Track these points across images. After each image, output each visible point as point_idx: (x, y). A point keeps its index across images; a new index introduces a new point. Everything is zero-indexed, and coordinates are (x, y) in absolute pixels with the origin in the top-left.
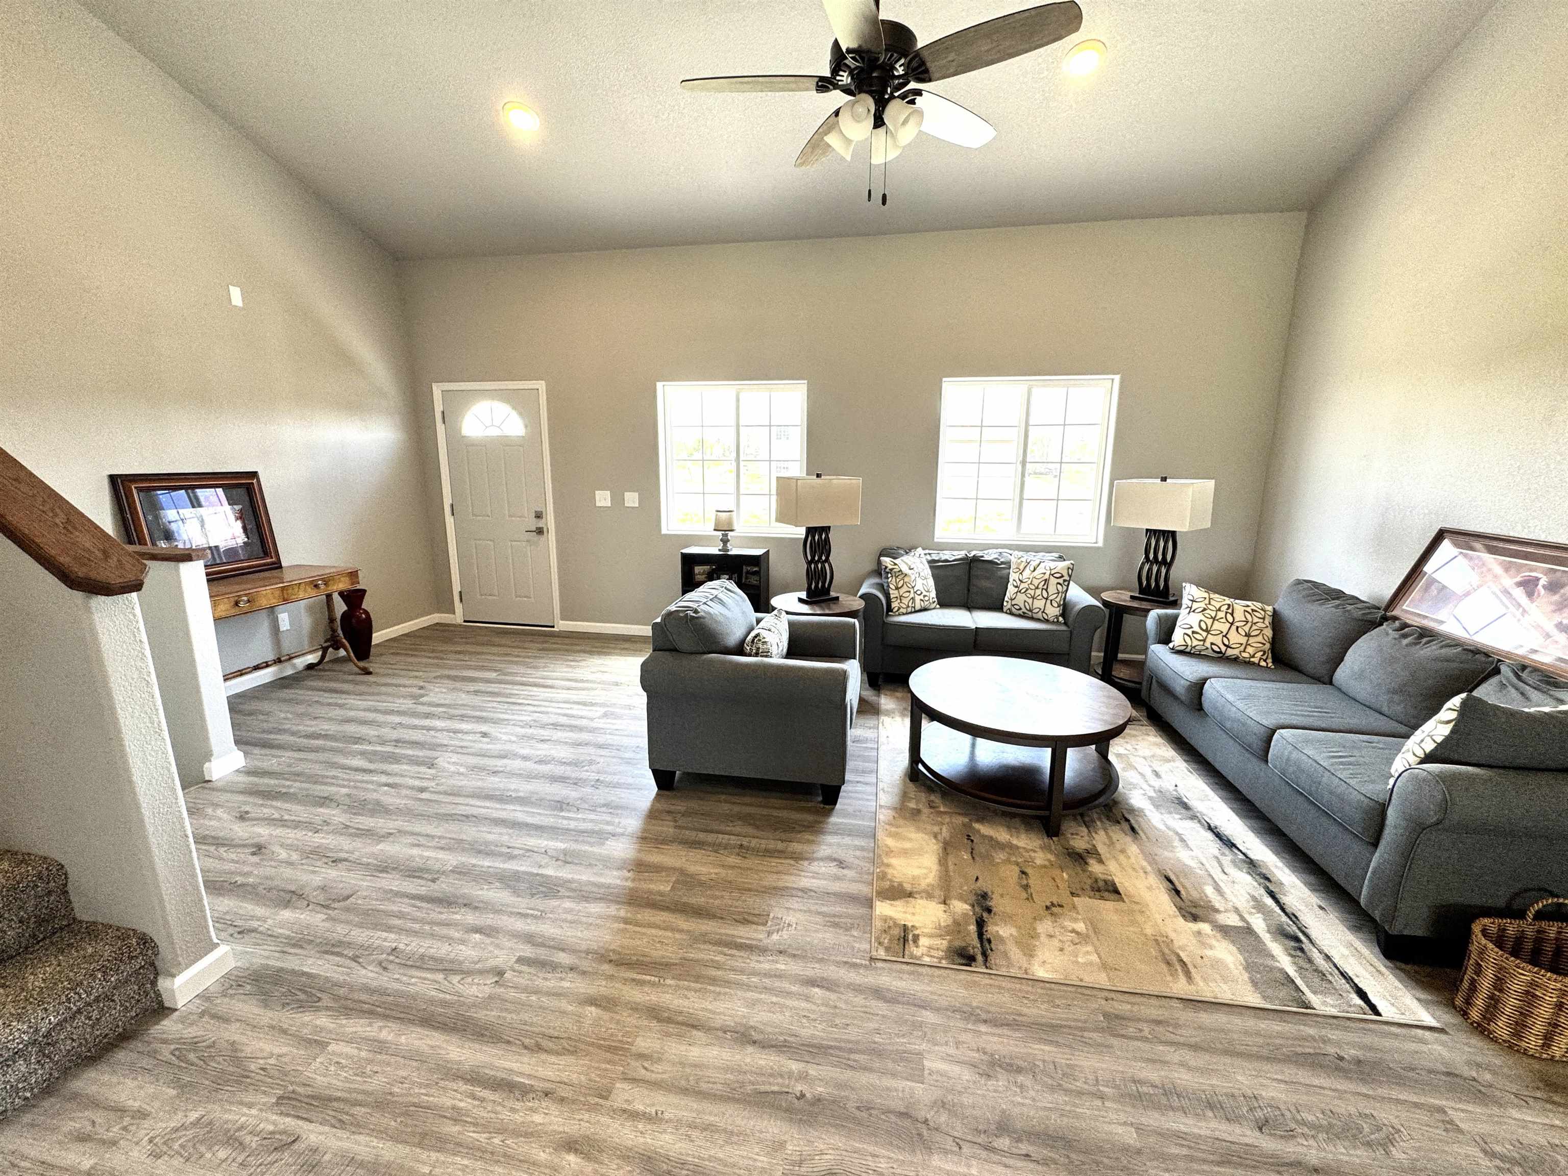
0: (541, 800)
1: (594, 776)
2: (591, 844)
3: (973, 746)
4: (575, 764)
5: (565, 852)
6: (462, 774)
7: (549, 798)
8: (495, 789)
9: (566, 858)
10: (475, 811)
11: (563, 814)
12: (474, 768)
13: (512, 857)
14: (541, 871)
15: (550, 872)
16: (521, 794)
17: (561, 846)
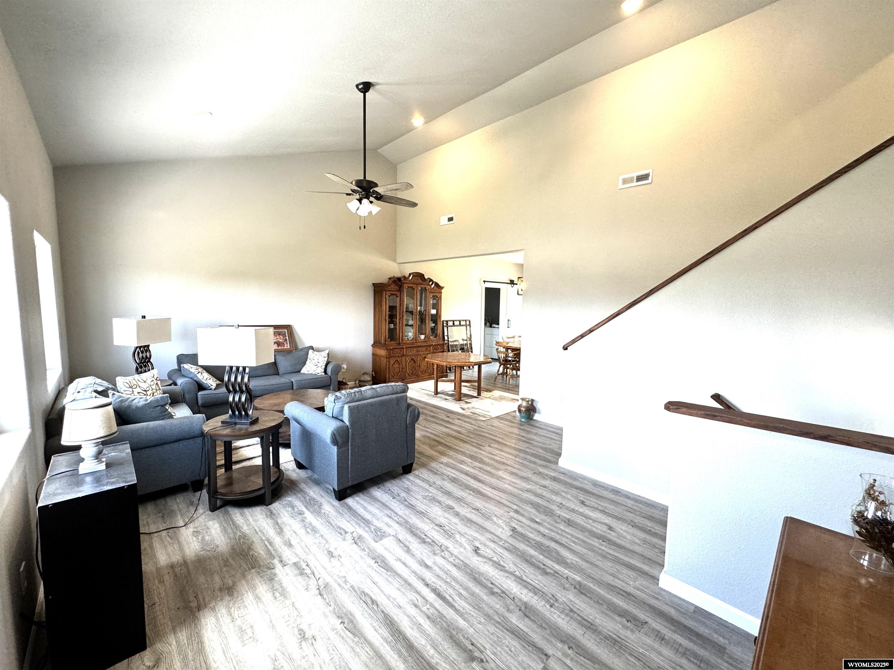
0: (461, 485)
1: (431, 489)
2: (452, 463)
3: (260, 456)
4: (433, 500)
5: (462, 464)
6: (495, 516)
7: (456, 485)
8: (479, 498)
9: (462, 462)
10: (491, 490)
11: (455, 476)
12: (488, 518)
13: (479, 468)
14: (471, 461)
15: (469, 460)
16: (468, 491)
17: (462, 466)
